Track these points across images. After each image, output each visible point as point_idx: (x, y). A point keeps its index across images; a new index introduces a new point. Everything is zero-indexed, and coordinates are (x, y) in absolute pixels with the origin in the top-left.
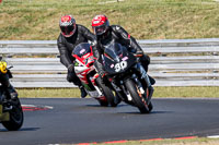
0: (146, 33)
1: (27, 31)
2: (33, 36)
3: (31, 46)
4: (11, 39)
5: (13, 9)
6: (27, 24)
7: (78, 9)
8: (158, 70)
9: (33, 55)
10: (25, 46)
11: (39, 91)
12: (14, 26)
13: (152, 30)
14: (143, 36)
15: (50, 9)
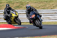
0: (52, 7)
1: (21, 7)
2: (23, 8)
3: (22, 11)
4: (17, 9)
5: (17, 1)
6: (21, 5)
7: (34, 2)
8: (55, 17)
9: (23, 14)
10: (21, 11)
11: (24, 23)
12: (18, 6)
13: (54, 7)
14: (51, 8)
15: (27, 2)
